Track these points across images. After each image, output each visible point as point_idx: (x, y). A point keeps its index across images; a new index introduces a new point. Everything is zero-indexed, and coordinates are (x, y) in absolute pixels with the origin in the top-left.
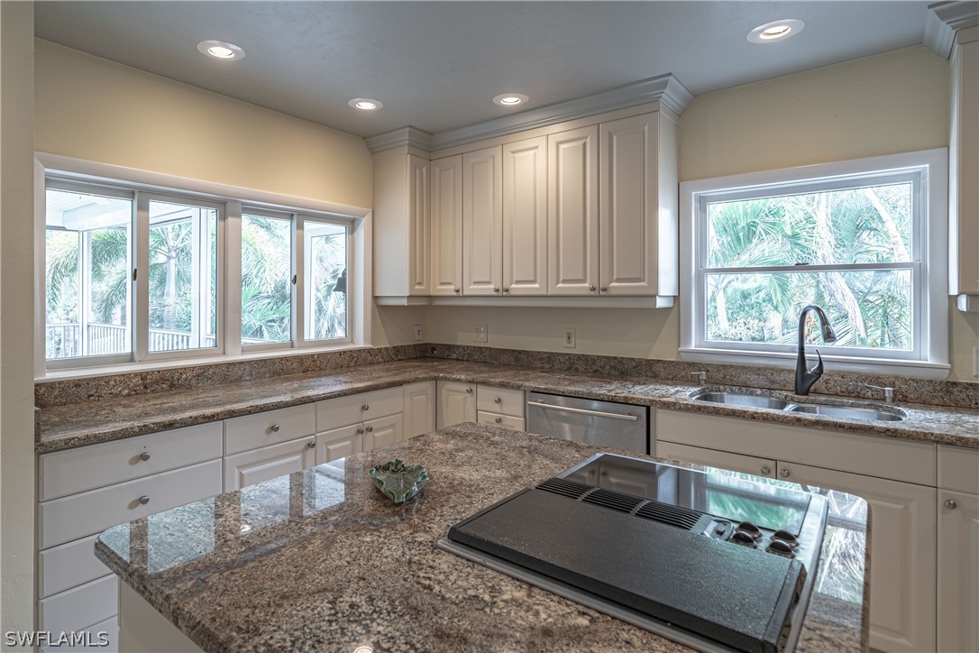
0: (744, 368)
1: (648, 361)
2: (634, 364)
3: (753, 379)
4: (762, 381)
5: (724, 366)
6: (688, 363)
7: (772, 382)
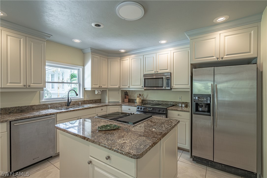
0: (56, 103)
1: (31, 106)
2: (26, 107)
3: (58, 105)
4: (60, 105)
5: (52, 104)
6: (43, 104)
7: (61, 105)
